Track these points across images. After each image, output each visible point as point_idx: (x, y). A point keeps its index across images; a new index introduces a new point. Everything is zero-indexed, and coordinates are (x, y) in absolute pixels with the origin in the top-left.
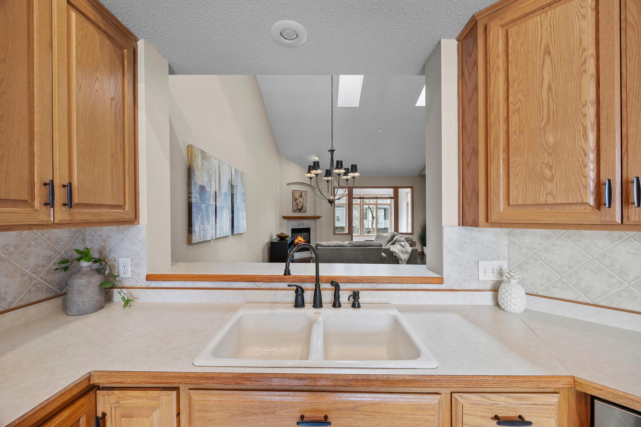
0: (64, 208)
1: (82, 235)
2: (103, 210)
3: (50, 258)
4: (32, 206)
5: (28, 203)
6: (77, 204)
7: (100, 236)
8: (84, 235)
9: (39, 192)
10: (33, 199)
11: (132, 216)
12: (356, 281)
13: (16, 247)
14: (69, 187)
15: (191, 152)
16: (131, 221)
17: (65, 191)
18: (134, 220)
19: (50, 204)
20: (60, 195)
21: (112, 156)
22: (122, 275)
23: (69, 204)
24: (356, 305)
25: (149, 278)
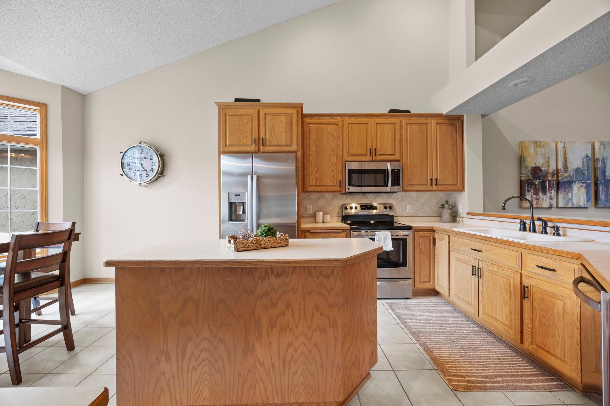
0: (435, 186)
1: (449, 197)
2: (448, 186)
3: (438, 203)
4: (428, 185)
5: (427, 185)
6: (439, 184)
7: (454, 197)
8: (450, 197)
9: (429, 182)
10: (428, 184)
11: (461, 188)
12: (567, 222)
13: (429, 198)
14: (436, 179)
15: (522, 147)
16: (461, 190)
17: (435, 181)
18: (462, 189)
19: (431, 185)
20: (434, 182)
21: (452, 167)
22: (460, 212)
23: (436, 185)
24: (565, 235)
25: (468, 214)
